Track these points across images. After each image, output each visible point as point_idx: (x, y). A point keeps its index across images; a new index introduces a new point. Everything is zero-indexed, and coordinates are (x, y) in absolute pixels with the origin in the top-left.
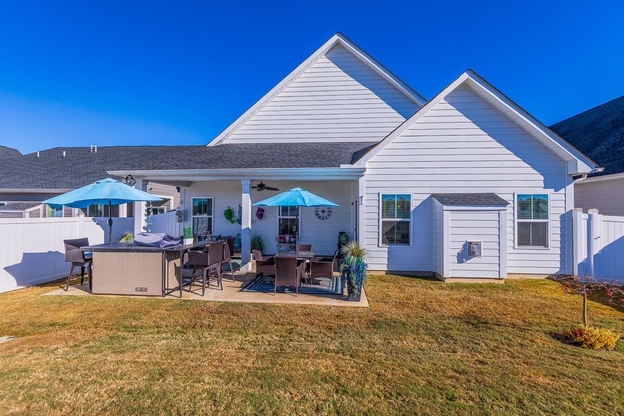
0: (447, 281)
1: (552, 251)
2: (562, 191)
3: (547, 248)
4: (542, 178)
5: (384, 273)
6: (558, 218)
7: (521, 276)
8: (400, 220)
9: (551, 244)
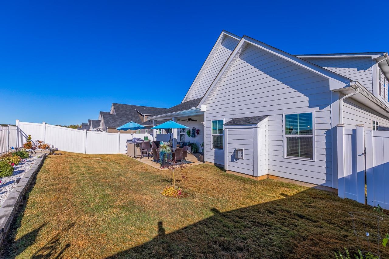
0: (228, 172)
1: (317, 163)
2: (328, 108)
3: (312, 160)
4: (307, 99)
5: (213, 165)
6: (323, 133)
7: (291, 181)
8: (219, 135)
9: (315, 157)
